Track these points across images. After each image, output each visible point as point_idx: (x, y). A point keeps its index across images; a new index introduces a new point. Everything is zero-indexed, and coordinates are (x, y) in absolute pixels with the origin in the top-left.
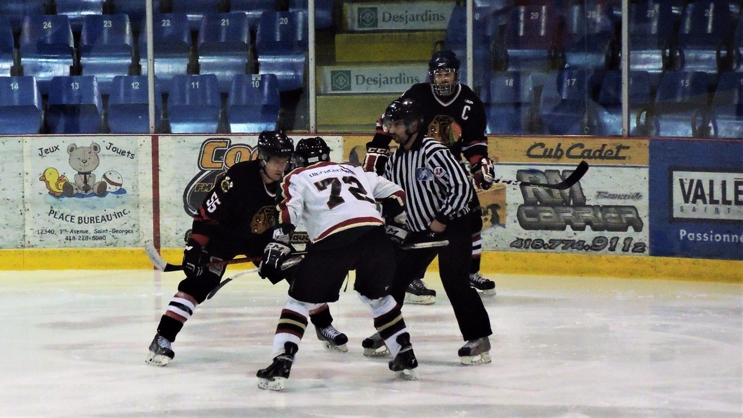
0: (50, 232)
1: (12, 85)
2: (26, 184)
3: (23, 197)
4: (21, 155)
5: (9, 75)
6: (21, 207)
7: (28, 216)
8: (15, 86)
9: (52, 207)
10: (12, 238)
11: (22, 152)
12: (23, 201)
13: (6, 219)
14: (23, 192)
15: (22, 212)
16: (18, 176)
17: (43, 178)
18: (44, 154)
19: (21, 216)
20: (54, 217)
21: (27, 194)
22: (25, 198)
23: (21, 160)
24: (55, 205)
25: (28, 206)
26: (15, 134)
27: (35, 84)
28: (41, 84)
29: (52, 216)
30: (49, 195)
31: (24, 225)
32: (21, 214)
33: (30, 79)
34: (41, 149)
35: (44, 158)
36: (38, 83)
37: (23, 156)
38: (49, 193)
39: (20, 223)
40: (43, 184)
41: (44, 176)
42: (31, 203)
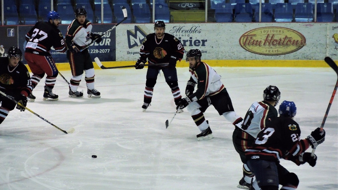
0: (335, 55)
1: (324, 5)
2: (327, 38)
3: (326, 43)
4: (326, 29)
5: (323, 2)
6: (325, 46)
7: (328, 49)
8: (325, 6)
9: (336, 47)
10: (321, 56)
11: (327, 28)
12: (326, 44)
13: (320, 50)
14: (326, 41)
15: (326, 48)
16: (325, 36)
17: (333, 37)
18: (334, 29)
19: (325, 50)
20: (337, 50)
21: (328, 42)
22: (327, 43)
23: (326, 30)
24: (337, 46)
25: (328, 46)
26: (325, 22)
27: (332, 5)
28: (334, 5)
29: (336, 49)
30: (335, 43)
31: (326, 52)
32: (325, 49)
33: (331, 4)
34: (333, 27)
35: (334, 30)
36: (333, 5)
37: (327, 29)
38: (335, 42)
39: (325, 51)
40: (333, 39)
41: (334, 36)
42: (329, 45)
